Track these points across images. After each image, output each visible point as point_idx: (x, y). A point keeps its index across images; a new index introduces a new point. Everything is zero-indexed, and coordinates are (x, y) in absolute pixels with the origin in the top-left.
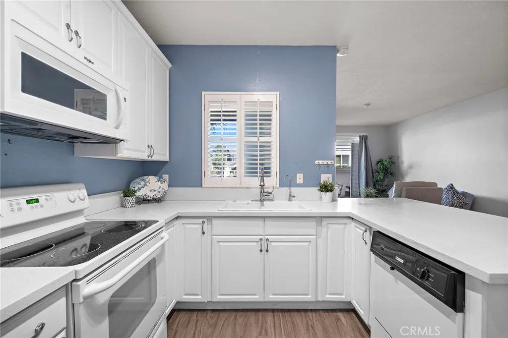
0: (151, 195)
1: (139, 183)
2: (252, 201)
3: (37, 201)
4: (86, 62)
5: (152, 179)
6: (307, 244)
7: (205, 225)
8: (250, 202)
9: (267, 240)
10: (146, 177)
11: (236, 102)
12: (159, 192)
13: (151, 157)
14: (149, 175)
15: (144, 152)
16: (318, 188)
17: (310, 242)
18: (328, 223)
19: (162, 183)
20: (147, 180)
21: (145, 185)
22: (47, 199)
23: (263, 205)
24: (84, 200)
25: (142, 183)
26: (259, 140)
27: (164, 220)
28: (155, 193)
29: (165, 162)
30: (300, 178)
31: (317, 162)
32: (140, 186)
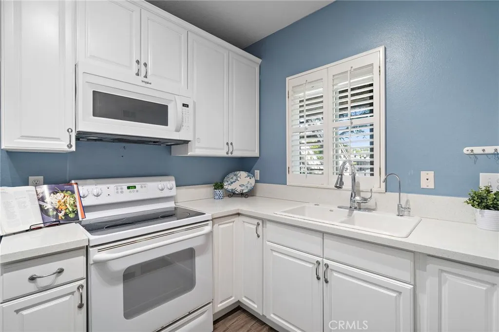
0: (239, 189)
1: (232, 178)
2: (339, 207)
3: (135, 187)
4: (143, 84)
5: (243, 174)
6: (394, 295)
7: (260, 227)
8: (335, 208)
9: (327, 266)
10: (238, 172)
11: (322, 79)
12: (247, 187)
13: (231, 153)
14: (240, 171)
15: (223, 149)
16: (467, 199)
17: (400, 293)
18: (442, 271)
19: (250, 179)
20: (239, 175)
21: (237, 180)
22: (142, 187)
23: (350, 215)
24: (171, 189)
25: (235, 178)
26: (352, 123)
27: (211, 214)
28: (243, 188)
29: (257, 158)
30: (427, 179)
31: (466, 150)
32: (232, 181)
